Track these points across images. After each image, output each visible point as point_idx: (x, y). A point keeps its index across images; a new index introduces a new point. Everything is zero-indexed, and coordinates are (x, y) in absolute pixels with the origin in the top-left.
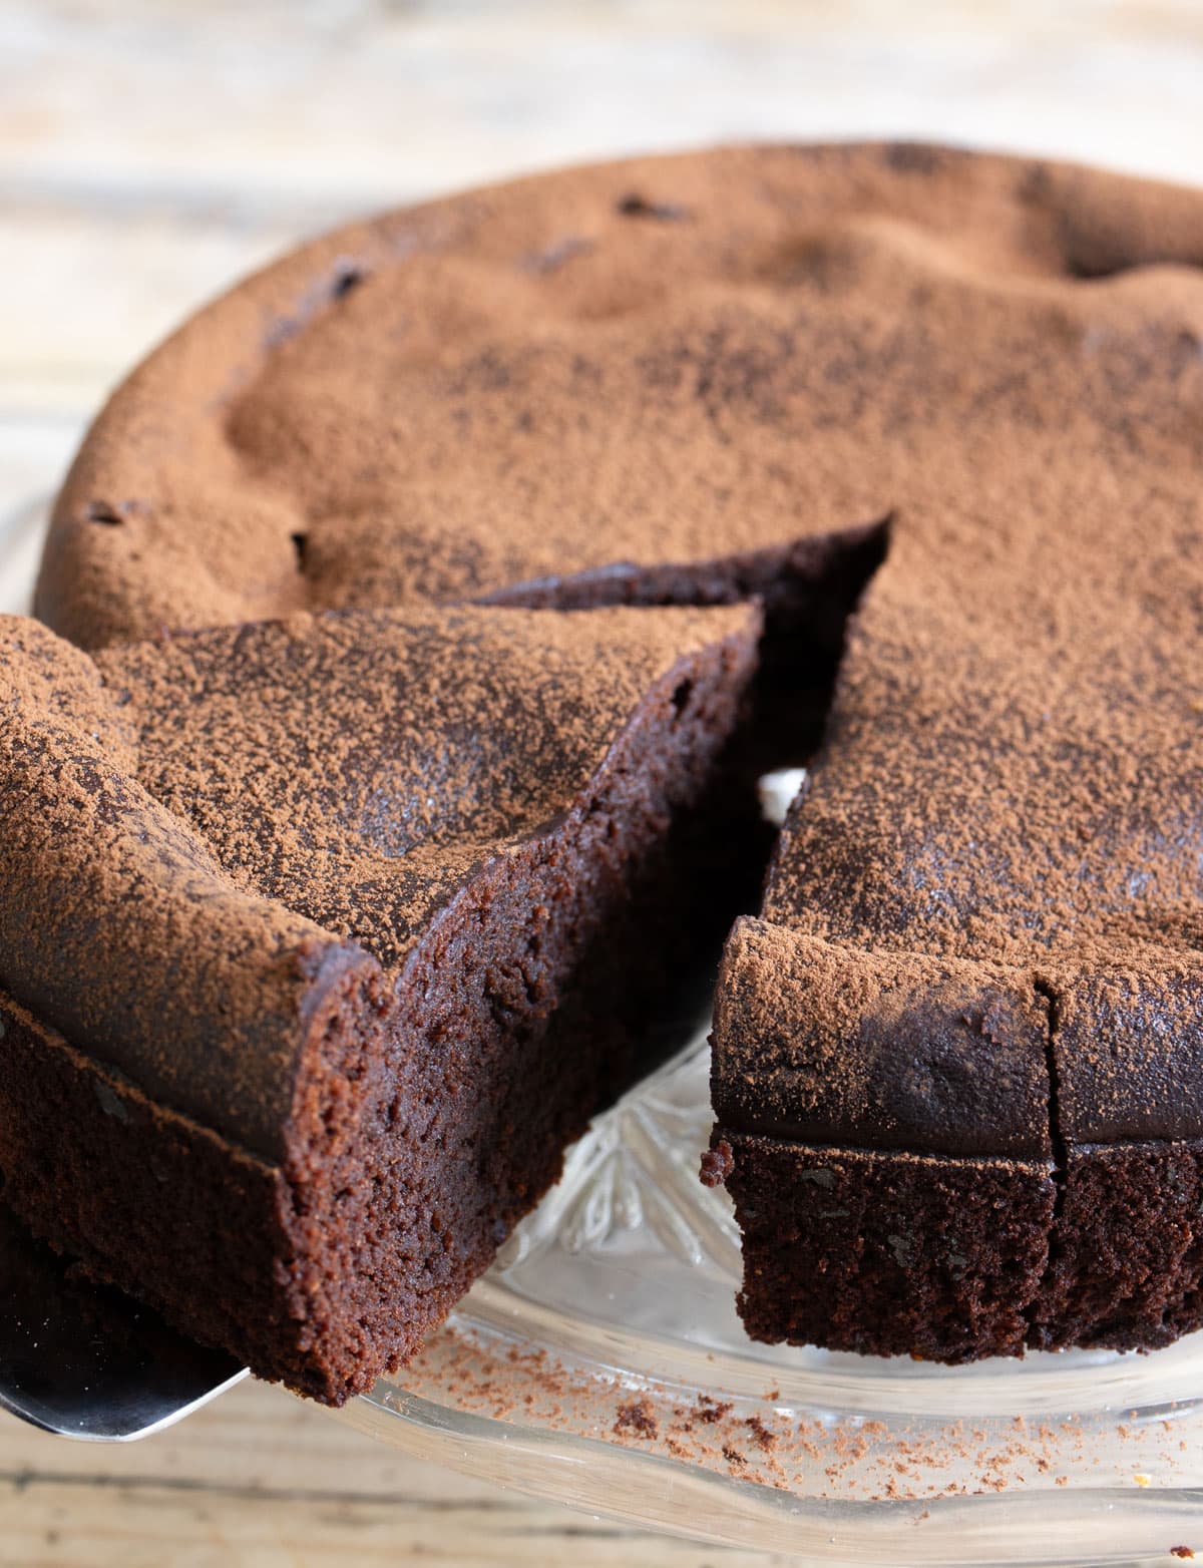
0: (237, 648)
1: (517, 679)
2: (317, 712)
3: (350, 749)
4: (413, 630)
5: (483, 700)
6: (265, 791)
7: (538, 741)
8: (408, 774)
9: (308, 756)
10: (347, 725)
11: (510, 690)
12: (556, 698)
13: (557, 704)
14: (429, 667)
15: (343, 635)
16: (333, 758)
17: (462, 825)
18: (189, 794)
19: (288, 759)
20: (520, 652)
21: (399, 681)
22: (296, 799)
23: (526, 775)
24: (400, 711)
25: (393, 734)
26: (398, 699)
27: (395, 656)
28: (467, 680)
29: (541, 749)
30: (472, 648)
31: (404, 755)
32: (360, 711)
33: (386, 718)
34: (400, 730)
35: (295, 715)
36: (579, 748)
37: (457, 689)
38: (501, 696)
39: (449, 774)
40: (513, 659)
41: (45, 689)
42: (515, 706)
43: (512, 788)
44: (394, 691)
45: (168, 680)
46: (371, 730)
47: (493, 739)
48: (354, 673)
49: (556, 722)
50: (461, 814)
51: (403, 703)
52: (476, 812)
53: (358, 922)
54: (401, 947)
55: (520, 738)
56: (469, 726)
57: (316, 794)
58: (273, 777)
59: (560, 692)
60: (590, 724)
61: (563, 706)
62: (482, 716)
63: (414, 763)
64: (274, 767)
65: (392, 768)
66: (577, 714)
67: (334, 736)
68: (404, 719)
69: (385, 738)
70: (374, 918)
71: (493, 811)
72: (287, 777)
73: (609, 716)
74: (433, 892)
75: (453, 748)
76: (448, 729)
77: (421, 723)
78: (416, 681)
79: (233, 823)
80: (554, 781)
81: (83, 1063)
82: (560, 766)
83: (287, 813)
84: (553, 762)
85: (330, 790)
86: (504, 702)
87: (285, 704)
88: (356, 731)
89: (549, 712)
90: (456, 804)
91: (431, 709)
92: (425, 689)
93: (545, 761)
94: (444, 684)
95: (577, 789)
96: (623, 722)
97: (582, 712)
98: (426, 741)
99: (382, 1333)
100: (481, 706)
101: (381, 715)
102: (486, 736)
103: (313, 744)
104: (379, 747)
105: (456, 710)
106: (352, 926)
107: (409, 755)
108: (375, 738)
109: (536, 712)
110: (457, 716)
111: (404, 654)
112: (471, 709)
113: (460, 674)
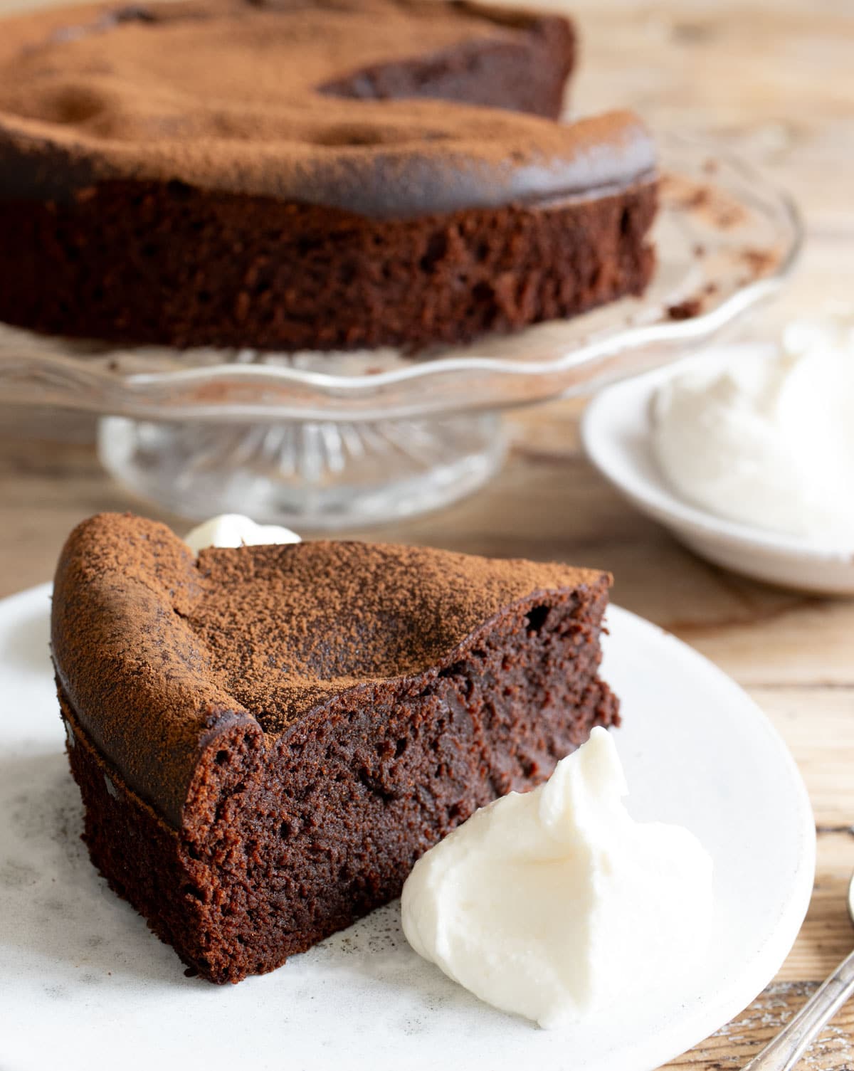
0: (281, 555)
1: (430, 590)
2: (308, 594)
3: (317, 616)
4: (384, 556)
5: (406, 599)
6: (258, 632)
7: (429, 626)
8: (348, 635)
9: (290, 618)
10: (321, 603)
11: (424, 596)
12: (448, 603)
13: (447, 607)
14: (383, 577)
15: (344, 554)
16: (304, 620)
17: (372, 668)
18: (213, 628)
19: (279, 617)
20: (440, 575)
21: (363, 583)
22: (274, 640)
23: (418, 645)
24: (355, 599)
25: (346, 611)
26: (357, 593)
27: (367, 570)
28: (402, 587)
29: (430, 632)
30: (414, 570)
31: (349, 625)
32: (333, 597)
33: (345, 603)
34: (352, 610)
35: (296, 594)
36: (451, 633)
37: (394, 591)
38: (417, 598)
39: (374, 638)
40: (434, 579)
41: (151, 560)
42: (424, 604)
43: (408, 651)
44: (358, 588)
45: (236, 568)
46: (334, 608)
47: (404, 622)
48: (340, 576)
49: (443, 617)
50: (374, 662)
51: (359, 595)
52: (383, 662)
53: (269, 707)
54: (287, 723)
55: (420, 624)
56: (393, 613)
57: (287, 639)
58: (266, 626)
59: (452, 600)
60: (462, 621)
61: (451, 608)
62: (402, 608)
63: (353, 630)
64: (269, 620)
65: (339, 630)
66: (456, 614)
67: (312, 608)
68: (356, 604)
69: (341, 613)
70: (279, 706)
71: (393, 662)
72: (274, 626)
73: (475, 617)
74: (319, 696)
75: (379, 624)
76: (380, 613)
77: (365, 608)
78: (373, 584)
79: (231, 647)
80: (431, 651)
81: (100, 764)
82: (437, 642)
83: (264, 646)
84: (434, 640)
85: (297, 638)
86: (418, 602)
87: (293, 588)
88: (325, 607)
89: (441, 611)
90: (372, 656)
91: (374, 601)
92: (375, 590)
93: (430, 638)
94: (387, 588)
95: (442, 656)
96: (482, 622)
97: (460, 613)
98: (365, 618)
99: (253, 948)
100: (404, 603)
101: (343, 600)
102: (401, 620)
103: (297, 611)
104: (335, 618)
105: (388, 603)
106: (264, 708)
107: (352, 624)
108: (334, 612)
109: (433, 610)
110: (387, 606)
111: (373, 568)
112: (397, 603)
113: (399, 583)
